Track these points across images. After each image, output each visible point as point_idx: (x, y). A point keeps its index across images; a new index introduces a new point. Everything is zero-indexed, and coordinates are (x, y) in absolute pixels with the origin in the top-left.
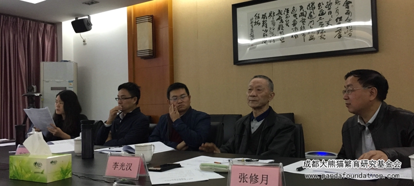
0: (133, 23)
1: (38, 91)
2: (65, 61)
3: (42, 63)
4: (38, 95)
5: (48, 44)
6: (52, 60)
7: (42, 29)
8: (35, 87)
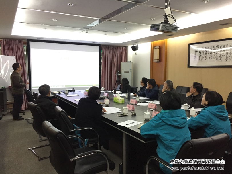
0: (153, 48)
1: (120, 73)
2: (129, 62)
3: (121, 63)
4: (120, 75)
5: (123, 55)
6: (125, 62)
7: (121, 49)
8: (119, 72)
